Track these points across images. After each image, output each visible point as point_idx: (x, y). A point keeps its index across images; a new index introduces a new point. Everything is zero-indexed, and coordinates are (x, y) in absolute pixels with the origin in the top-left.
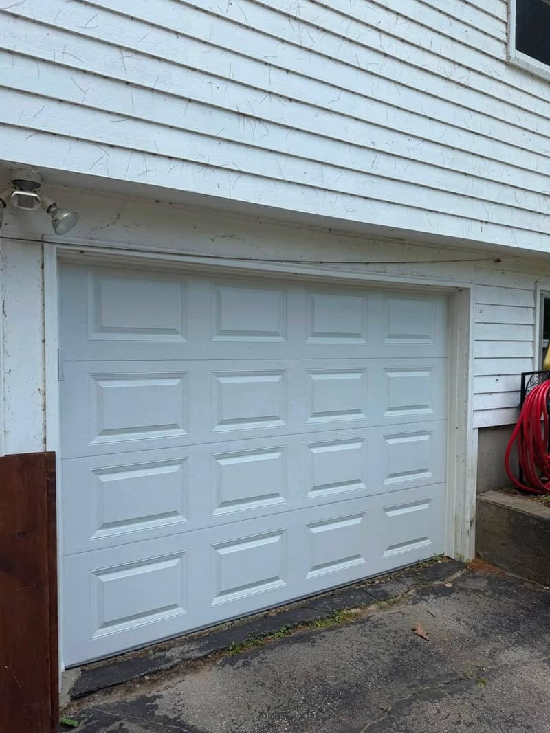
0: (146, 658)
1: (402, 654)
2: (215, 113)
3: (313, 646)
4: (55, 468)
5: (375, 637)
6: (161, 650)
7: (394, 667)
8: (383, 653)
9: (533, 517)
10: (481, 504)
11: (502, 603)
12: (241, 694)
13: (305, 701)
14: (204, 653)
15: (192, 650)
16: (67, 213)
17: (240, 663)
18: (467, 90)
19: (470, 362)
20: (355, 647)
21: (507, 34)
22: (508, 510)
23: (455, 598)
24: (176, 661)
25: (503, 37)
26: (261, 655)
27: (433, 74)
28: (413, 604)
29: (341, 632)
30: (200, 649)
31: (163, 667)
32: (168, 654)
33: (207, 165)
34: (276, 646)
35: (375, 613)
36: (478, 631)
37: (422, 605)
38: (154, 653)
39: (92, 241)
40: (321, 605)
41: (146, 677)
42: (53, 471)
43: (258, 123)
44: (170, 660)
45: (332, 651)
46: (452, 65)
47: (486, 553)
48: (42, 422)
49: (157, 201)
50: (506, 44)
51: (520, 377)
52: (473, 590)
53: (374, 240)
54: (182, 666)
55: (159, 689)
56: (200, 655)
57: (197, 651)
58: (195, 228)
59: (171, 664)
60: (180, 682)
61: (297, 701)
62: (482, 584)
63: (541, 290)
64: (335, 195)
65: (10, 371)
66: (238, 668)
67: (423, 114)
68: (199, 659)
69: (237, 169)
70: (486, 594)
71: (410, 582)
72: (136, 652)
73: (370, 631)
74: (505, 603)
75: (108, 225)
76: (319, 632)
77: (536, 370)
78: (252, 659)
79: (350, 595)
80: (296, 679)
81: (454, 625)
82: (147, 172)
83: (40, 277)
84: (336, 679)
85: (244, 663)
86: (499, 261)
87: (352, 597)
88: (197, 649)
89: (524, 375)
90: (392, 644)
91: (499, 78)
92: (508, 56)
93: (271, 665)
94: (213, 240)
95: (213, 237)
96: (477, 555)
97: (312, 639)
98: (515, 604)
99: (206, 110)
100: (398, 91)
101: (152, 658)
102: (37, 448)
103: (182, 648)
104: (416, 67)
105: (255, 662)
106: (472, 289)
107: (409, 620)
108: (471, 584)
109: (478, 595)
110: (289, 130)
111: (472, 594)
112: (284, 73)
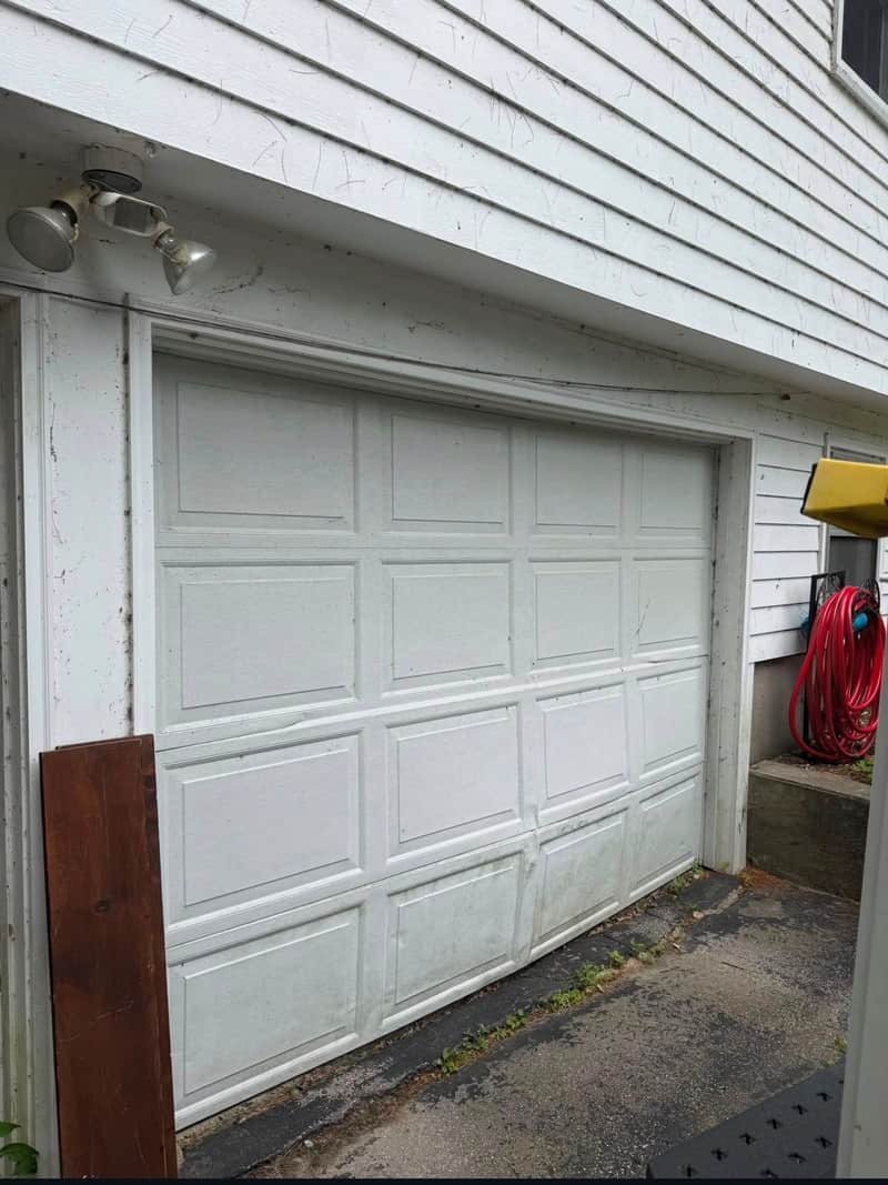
0: (293, 1103)
1: (717, 1041)
2: (457, 83)
3: (572, 1044)
4: (154, 767)
5: (662, 1016)
6: (311, 1086)
7: (715, 1064)
8: (688, 1043)
9: (848, 800)
10: (756, 782)
11: (819, 937)
12: (493, 1151)
13: (606, 1149)
14: (395, 1081)
15: (372, 1079)
16: (200, 251)
17: (462, 1091)
18: (784, 110)
19: (748, 557)
20: (640, 1037)
21: (832, 28)
22: (806, 790)
23: (746, 935)
24: (350, 1104)
25: (828, 31)
26: (493, 1072)
27: (746, 74)
28: (690, 952)
29: (604, 1012)
30: (386, 1075)
31: (333, 1117)
32: (331, 1092)
33: (441, 184)
34: (510, 1052)
35: (639, 974)
36: (803, 987)
37: (702, 950)
38: (305, 1094)
39: (216, 314)
40: (553, 970)
41: (306, 1142)
42: (149, 773)
43: (519, 115)
44: (338, 1103)
45: (608, 1049)
46: (769, 64)
47: (765, 857)
48: (124, 676)
49: (327, 247)
50: (830, 43)
51: (809, 581)
52: (766, 919)
53: (637, 349)
54: (362, 1111)
55: (338, 1162)
56: (388, 1085)
57: (380, 1079)
58: (384, 304)
59: (344, 1111)
60: (371, 1142)
61: (593, 1149)
62: (775, 909)
63: (832, 448)
64: (620, 263)
65: (64, 573)
66: (463, 1101)
67: (732, 139)
68: (387, 1092)
69: (487, 197)
70: (788, 924)
71: (668, 915)
72: (269, 1094)
73: (650, 1006)
74: (822, 937)
75: (241, 286)
76: (567, 1018)
77: (822, 572)
78: (480, 1081)
79: (590, 947)
80: (572, 1108)
81: (765, 981)
82: (348, 183)
83: (120, 380)
84: (638, 1100)
85: (470, 1090)
86: (786, 397)
87: (594, 949)
88: (379, 1075)
89: (815, 579)
90: (693, 1026)
91: (821, 98)
92: (834, 64)
93: (519, 1088)
94: (411, 329)
95: (412, 326)
96: (749, 861)
97: (565, 1031)
98: (837, 936)
99: (446, 77)
100: (704, 95)
101: (304, 1102)
102: (117, 730)
103: (350, 1077)
104: (726, 58)
105: (488, 1084)
106: (754, 442)
107: (697, 979)
108: (756, 909)
109: (777, 927)
110: (561, 137)
111: (769, 927)
112: (557, 29)
